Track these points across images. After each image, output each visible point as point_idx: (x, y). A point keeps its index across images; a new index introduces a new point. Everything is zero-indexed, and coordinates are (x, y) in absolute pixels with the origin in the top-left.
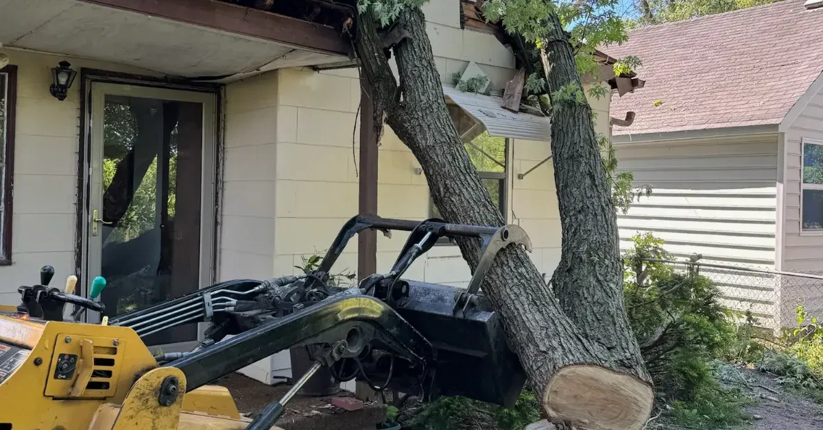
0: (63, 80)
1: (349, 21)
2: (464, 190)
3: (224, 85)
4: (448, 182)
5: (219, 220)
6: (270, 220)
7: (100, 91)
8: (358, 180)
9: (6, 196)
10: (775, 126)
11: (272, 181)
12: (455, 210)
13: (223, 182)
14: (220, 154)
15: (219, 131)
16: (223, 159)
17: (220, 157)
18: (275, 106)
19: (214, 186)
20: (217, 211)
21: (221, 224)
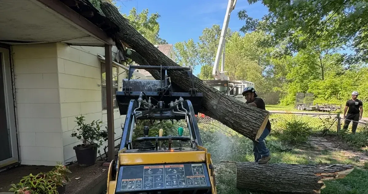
3: (11, 45)
5: (15, 105)
11: (57, 88)
13: (15, 89)
14: (13, 77)
15: (11, 66)
16: (14, 79)
17: (13, 78)
18: (56, 58)
19: (12, 91)
20: (14, 101)
21: (16, 107)
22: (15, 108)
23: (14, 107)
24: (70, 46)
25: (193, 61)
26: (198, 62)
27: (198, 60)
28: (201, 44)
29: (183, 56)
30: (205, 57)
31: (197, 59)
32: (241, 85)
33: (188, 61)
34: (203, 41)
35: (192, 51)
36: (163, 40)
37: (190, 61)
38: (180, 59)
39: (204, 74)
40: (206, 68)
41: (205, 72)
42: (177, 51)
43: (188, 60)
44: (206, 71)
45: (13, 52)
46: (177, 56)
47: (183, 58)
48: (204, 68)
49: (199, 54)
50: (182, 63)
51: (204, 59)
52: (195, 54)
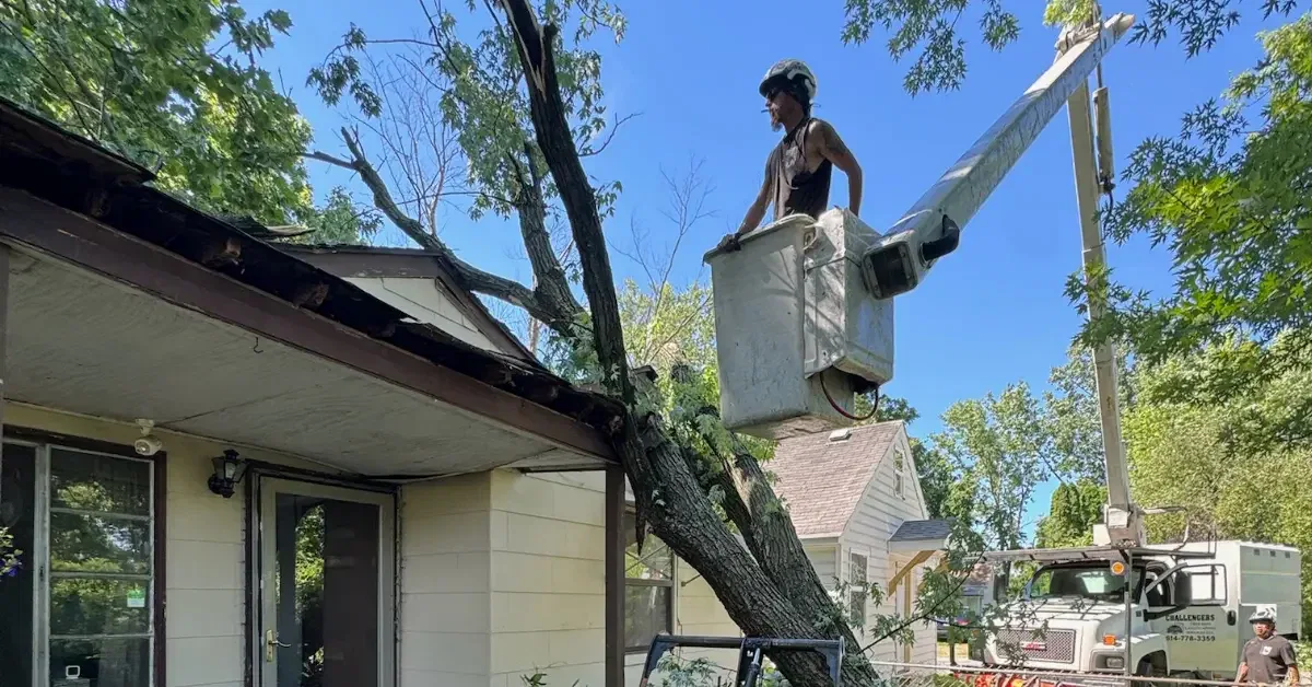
0: (230, 472)
1: (617, 418)
2: (775, 603)
3: (401, 485)
4: (753, 594)
5: (398, 637)
6: (484, 636)
7: (271, 488)
8: (603, 590)
9: (156, 617)
10: (836, 538)
11: (486, 592)
12: (768, 623)
13: (401, 594)
14: (398, 562)
15: (395, 537)
16: (401, 568)
17: (398, 566)
18: (487, 510)
19: (392, 598)
20: (396, 626)
21: (401, 641)
22: (398, 644)
23: (396, 640)
24: (528, 474)
25: (1021, 467)
26: (1048, 471)
27: (1048, 463)
28: (1062, 397)
29: (981, 454)
30: (1077, 450)
31: (1041, 460)
32: (1213, 566)
33: (999, 470)
34: (1068, 387)
35: (1021, 431)
36: (896, 402)
37: (1007, 470)
38: (968, 463)
39: (1064, 519)
40: (1072, 493)
41: (1070, 509)
42: (955, 433)
43: (1001, 466)
44: (1077, 504)
45: (404, 500)
46: (955, 455)
47: (978, 459)
48: (1063, 496)
49: (1050, 438)
50: (972, 480)
51: (1071, 458)
52: (1034, 439)
